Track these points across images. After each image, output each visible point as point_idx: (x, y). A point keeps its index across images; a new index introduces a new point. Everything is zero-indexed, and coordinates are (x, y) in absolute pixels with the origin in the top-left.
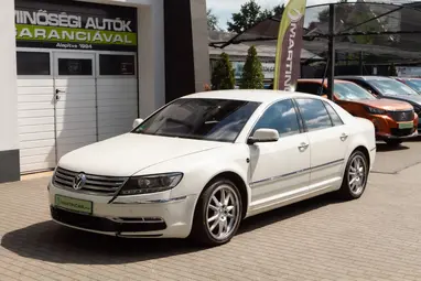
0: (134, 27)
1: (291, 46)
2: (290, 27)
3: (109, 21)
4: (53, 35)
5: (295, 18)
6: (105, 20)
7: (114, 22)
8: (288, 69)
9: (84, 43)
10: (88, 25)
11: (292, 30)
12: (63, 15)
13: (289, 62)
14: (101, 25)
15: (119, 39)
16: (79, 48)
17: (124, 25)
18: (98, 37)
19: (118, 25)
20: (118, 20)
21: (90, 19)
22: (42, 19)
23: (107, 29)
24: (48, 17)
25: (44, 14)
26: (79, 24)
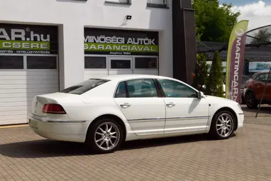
0: (157, 43)
1: (237, 51)
2: (237, 39)
3: (141, 39)
4: (109, 48)
5: (240, 34)
6: (138, 39)
7: (144, 40)
8: (237, 64)
9: (126, 51)
10: (128, 42)
11: (238, 41)
12: (114, 37)
13: (237, 60)
14: (136, 41)
15: (147, 49)
16: (123, 54)
17: (150, 42)
18: (134, 48)
19: (147, 42)
20: (147, 39)
21: (130, 39)
22: (102, 40)
23: (140, 44)
24: (106, 39)
25: (103, 37)
26: (123, 42)
